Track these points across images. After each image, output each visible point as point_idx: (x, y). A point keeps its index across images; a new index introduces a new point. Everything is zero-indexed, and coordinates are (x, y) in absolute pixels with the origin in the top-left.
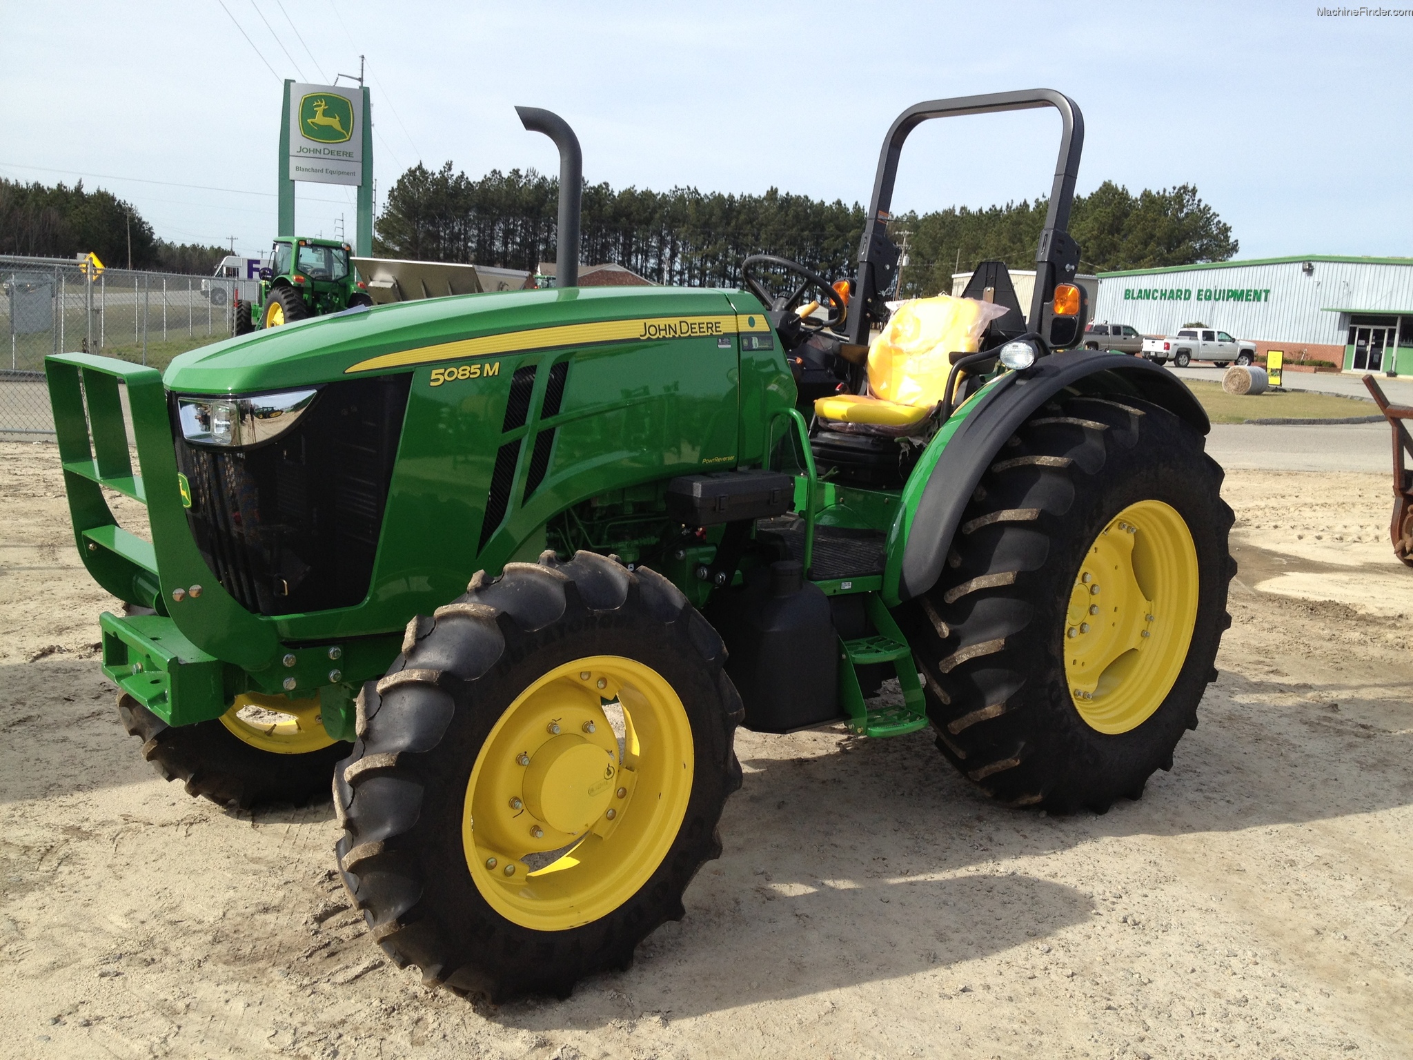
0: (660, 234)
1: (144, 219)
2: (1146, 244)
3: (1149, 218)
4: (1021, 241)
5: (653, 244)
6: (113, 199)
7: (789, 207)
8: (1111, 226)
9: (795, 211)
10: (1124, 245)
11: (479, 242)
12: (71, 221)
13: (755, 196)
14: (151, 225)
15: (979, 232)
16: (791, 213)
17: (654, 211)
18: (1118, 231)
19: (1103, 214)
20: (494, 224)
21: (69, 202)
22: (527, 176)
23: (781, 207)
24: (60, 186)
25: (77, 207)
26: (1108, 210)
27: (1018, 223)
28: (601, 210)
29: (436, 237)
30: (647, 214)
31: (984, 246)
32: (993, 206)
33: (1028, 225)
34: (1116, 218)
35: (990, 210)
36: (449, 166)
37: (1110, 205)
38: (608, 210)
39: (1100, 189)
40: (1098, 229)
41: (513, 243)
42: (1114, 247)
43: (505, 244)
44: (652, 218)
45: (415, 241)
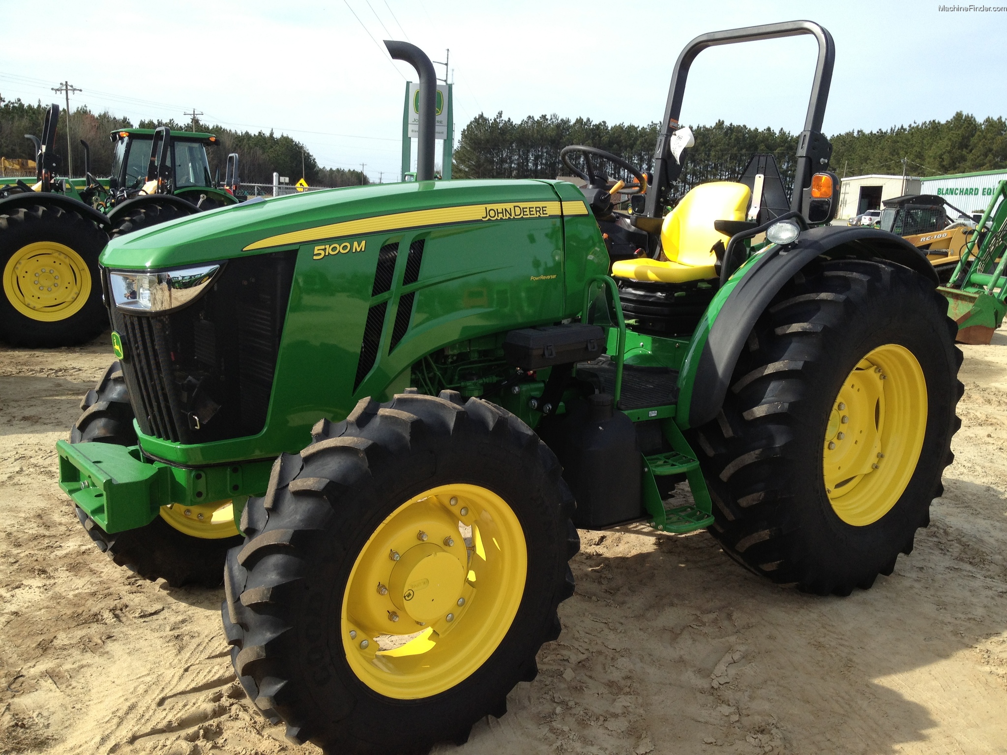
0: (640, 154)
1: (311, 154)
2: (986, 155)
3: (989, 137)
4: (898, 154)
5: (635, 161)
6: (292, 141)
7: (732, 133)
8: (961, 143)
9: (736, 136)
10: (970, 157)
11: (518, 164)
12: (268, 156)
13: (708, 126)
14: (314, 157)
15: (869, 148)
16: (733, 137)
17: (636, 139)
18: (966, 146)
19: (955, 135)
20: (528, 151)
21: (266, 144)
22: (551, 119)
23: (726, 134)
24: (260, 133)
25: (272, 147)
26: (960, 132)
27: (896, 142)
28: (600, 140)
29: (492, 162)
30: (632, 141)
31: (872, 158)
32: (880, 130)
33: (903, 143)
34: (964, 137)
35: (878, 132)
36: (500, 114)
37: (960, 128)
38: (605, 139)
39: (954, 117)
40: (951, 146)
41: (542, 164)
42: (963, 159)
43: (536, 165)
44: (635, 144)
45: (479, 165)
